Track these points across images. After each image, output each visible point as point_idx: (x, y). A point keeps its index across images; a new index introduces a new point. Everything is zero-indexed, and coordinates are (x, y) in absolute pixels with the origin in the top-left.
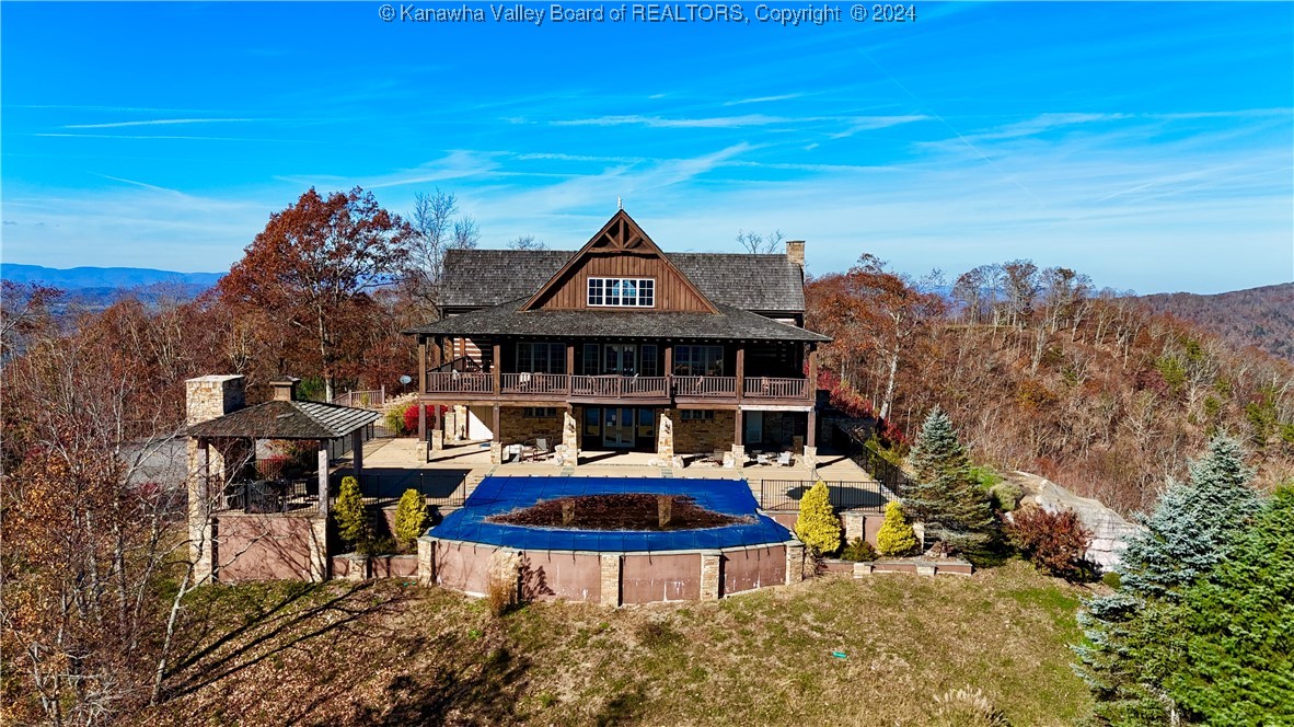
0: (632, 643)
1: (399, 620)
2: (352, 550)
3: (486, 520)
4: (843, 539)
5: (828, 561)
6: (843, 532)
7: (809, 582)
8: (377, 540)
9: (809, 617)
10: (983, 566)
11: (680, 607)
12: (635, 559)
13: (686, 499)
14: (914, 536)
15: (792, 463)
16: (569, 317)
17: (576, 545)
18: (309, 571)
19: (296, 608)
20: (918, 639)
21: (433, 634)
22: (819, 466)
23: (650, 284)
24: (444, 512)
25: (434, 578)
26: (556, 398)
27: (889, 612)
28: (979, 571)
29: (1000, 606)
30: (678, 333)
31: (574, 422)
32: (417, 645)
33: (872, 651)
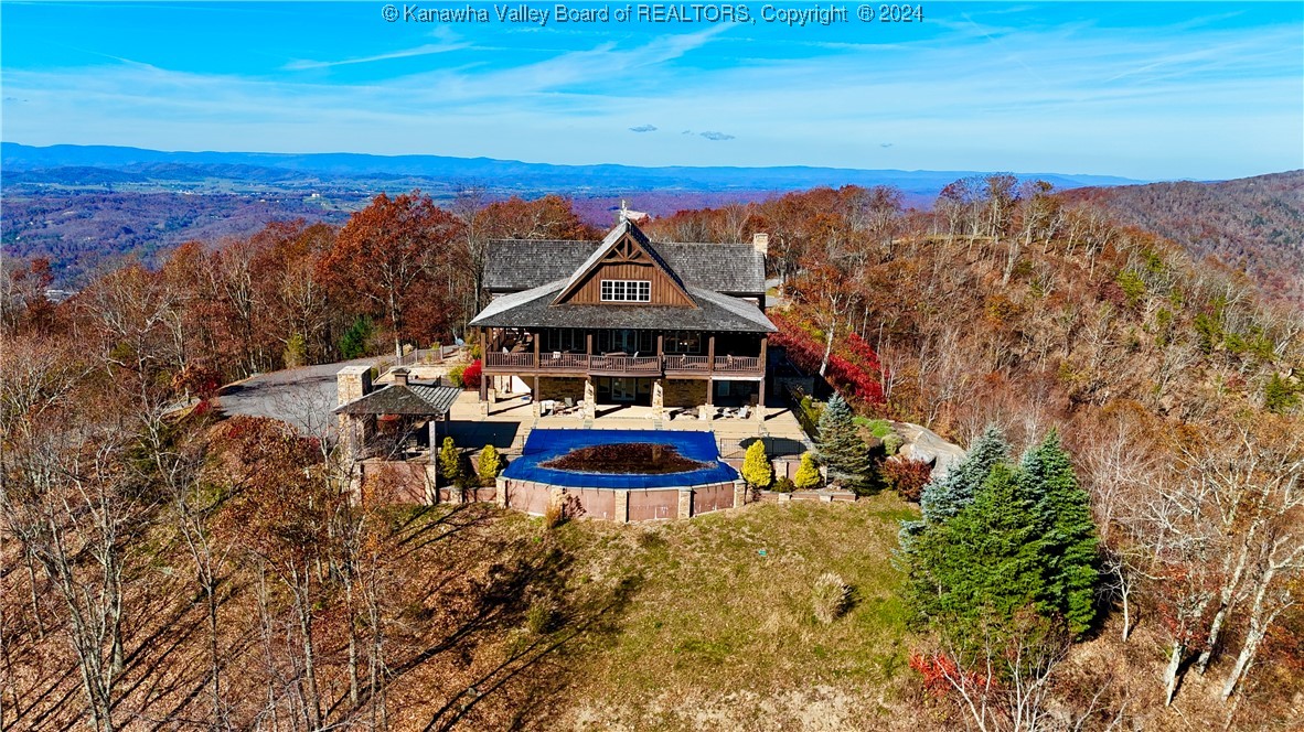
0: (635, 545)
1: (488, 530)
2: (451, 484)
3: (539, 465)
4: (773, 476)
5: (763, 492)
6: (774, 472)
7: (749, 506)
8: (467, 478)
9: (746, 529)
10: (864, 495)
11: (665, 523)
12: (637, 493)
13: (671, 448)
14: (819, 475)
15: (747, 417)
16: (588, 310)
17: (599, 484)
18: (424, 498)
19: (420, 523)
20: (813, 543)
21: (511, 539)
22: (767, 418)
23: (647, 285)
24: (510, 459)
25: (507, 503)
26: (579, 371)
27: (797, 526)
28: (861, 498)
29: (870, 521)
30: (666, 326)
31: (592, 388)
32: (501, 547)
33: (783, 551)
